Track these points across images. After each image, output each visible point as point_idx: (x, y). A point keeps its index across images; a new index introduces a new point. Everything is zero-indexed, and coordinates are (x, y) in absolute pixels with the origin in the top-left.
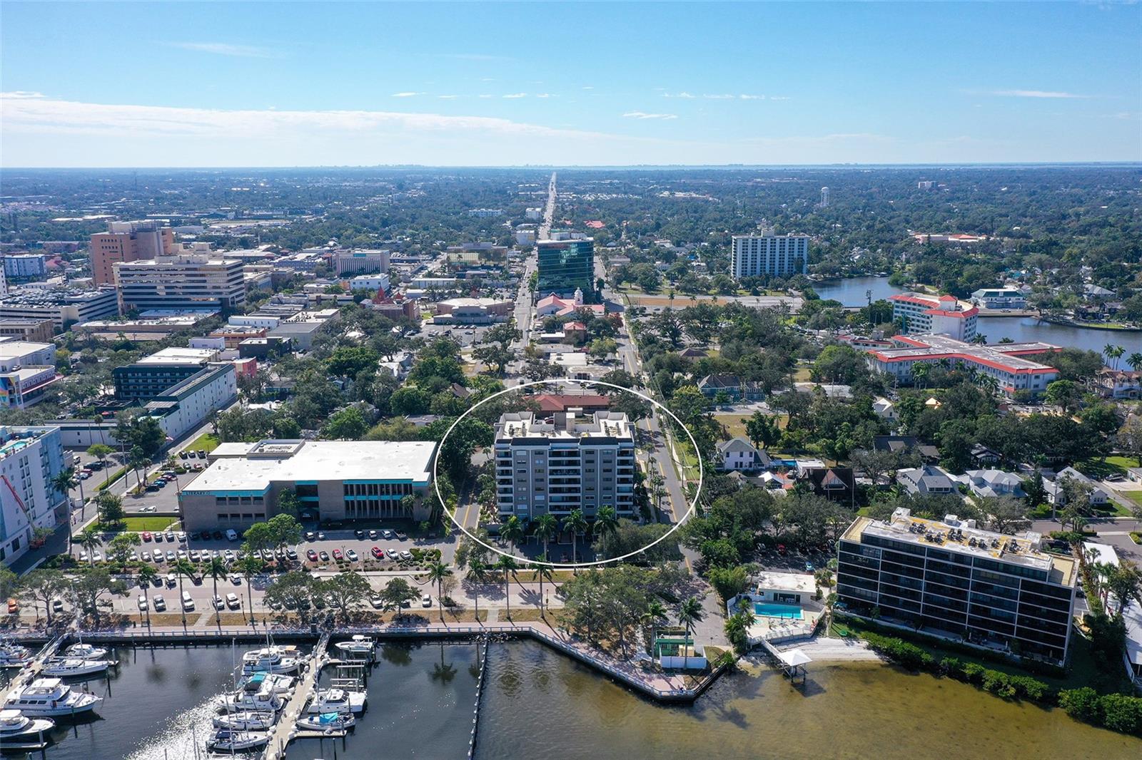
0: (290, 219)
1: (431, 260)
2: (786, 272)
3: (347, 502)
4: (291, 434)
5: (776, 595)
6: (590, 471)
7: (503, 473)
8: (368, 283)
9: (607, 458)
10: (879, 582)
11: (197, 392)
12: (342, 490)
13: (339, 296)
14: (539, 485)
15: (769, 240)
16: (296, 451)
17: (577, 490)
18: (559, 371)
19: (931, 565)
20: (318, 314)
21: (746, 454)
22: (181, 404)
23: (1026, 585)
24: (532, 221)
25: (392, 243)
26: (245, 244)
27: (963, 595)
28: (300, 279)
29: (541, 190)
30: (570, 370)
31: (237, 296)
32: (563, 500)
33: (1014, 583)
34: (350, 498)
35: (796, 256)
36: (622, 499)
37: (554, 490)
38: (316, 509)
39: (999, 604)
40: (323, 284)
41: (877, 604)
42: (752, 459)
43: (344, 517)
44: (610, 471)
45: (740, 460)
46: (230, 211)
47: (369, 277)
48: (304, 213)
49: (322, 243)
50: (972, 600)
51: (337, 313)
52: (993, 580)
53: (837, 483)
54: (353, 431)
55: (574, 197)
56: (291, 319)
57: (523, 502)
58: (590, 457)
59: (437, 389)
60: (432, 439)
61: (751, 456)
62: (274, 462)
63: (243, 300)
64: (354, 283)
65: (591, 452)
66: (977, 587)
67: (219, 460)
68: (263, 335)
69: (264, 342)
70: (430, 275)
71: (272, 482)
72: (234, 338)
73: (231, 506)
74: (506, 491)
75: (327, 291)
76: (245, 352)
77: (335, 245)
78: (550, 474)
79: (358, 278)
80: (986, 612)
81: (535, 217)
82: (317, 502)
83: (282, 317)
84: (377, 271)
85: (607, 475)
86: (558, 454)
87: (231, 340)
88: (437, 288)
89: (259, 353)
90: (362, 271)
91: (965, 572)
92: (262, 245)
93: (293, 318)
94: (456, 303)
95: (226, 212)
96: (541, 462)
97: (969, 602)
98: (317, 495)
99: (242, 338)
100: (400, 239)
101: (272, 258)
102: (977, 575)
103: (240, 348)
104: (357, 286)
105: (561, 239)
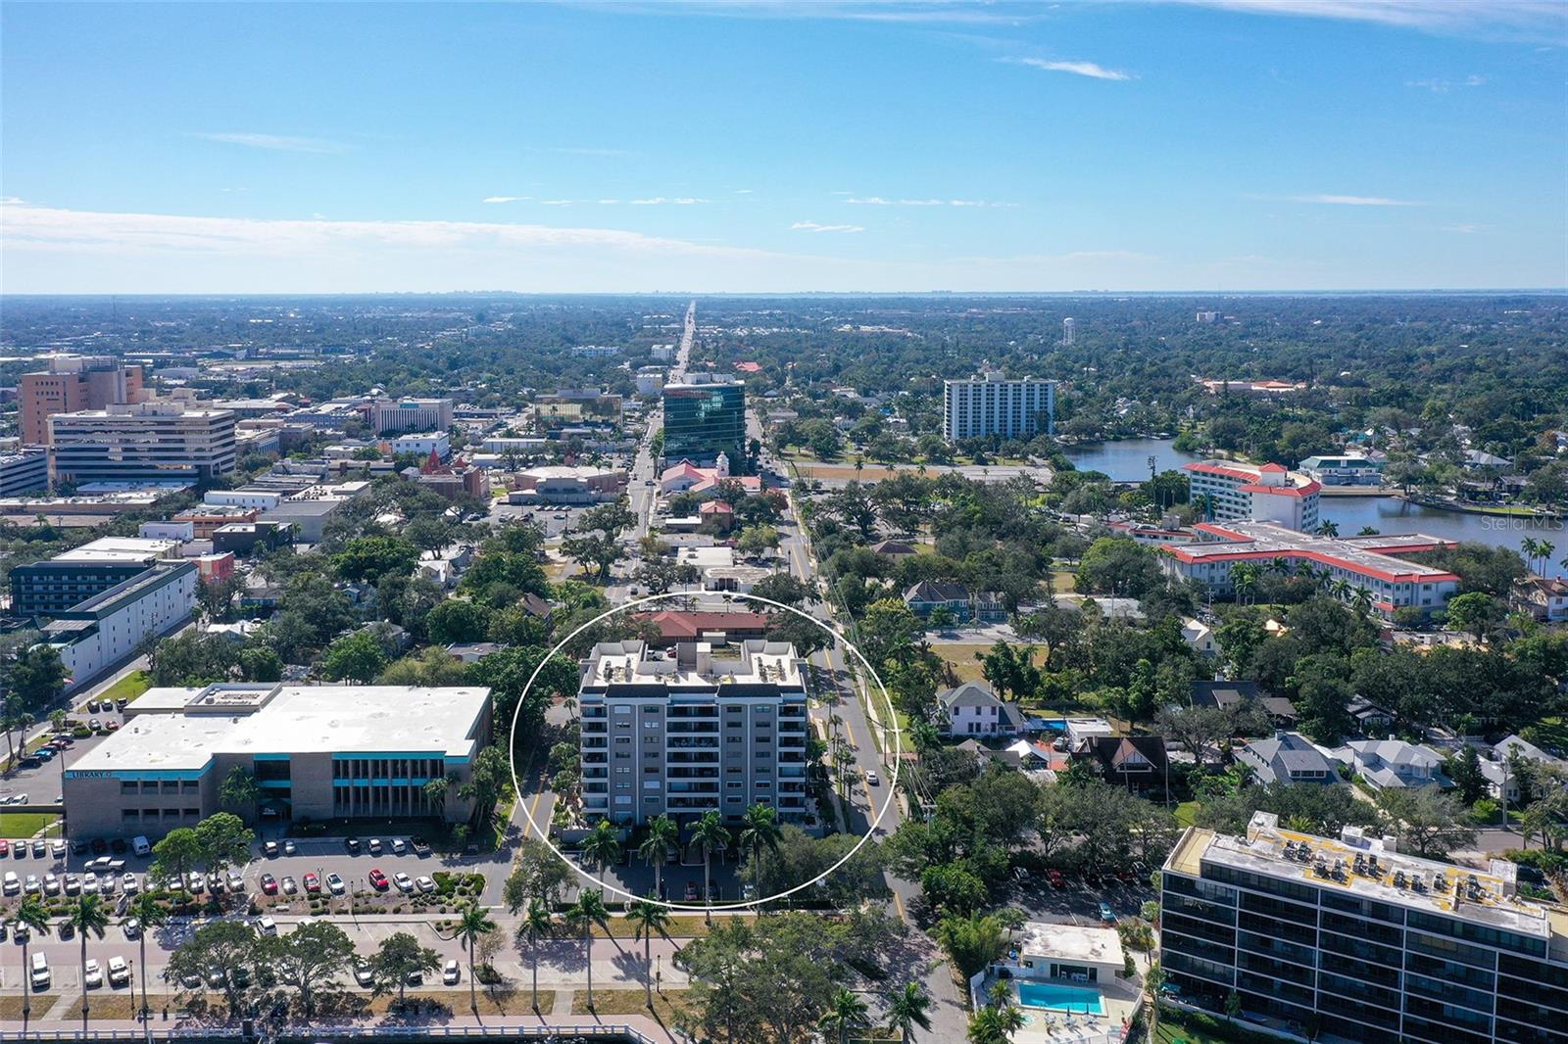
0: (322, 360)
1: (514, 414)
2: (1023, 431)
3: (337, 789)
4: (266, 673)
5: (1053, 967)
6: (734, 740)
7: (592, 743)
8: (418, 445)
9: (764, 719)
10: (1236, 948)
11: (132, 606)
12: (329, 768)
13: (373, 464)
14: (651, 763)
15: (997, 386)
16: (265, 703)
17: (713, 772)
18: (691, 575)
19: (1330, 921)
20: (339, 488)
21: (986, 710)
22: (102, 624)
23: (1507, 963)
24: (660, 362)
25: (460, 391)
26: (253, 392)
27: (1392, 979)
28: (322, 439)
29: (674, 322)
30: (708, 573)
31: (223, 463)
32: (690, 788)
33: (1485, 958)
34: (341, 783)
35: (1037, 408)
36: (787, 787)
37: (675, 773)
38: (285, 800)
39: (1459, 996)
40: (354, 446)
41: (1235, 988)
42: (996, 719)
43: (330, 815)
44: (767, 740)
45: (976, 719)
46: (240, 348)
47: (420, 436)
48: (343, 352)
49: (361, 390)
50: (1409, 988)
51: (366, 486)
52: (1446, 952)
53: (1138, 760)
54: (363, 670)
55: (719, 332)
56: (296, 496)
57: (623, 792)
58: (734, 717)
59: (501, 603)
60: (485, 684)
61: (993, 713)
62: (226, 721)
63: (231, 469)
64: (398, 445)
65: (737, 709)
66: (1417, 963)
67: (139, 716)
68: (251, 519)
69: (251, 529)
70: (509, 434)
71: (215, 756)
72: (209, 523)
73: (144, 796)
74: (596, 773)
75: (357, 456)
76: (221, 543)
77: (379, 394)
78: (670, 746)
79: (405, 437)
80: (1435, 1010)
81: (664, 357)
82: (289, 790)
83: (285, 494)
84: (433, 428)
85: (763, 747)
86: (683, 712)
87: (204, 526)
88: (517, 452)
89: (240, 546)
90: (412, 429)
91: (1394, 936)
92: (276, 393)
93: (300, 495)
94: (542, 474)
95: (235, 349)
96: (655, 725)
97: (1402, 992)
98: (287, 777)
99: (221, 524)
100: (472, 386)
101: (286, 411)
102: (1415, 942)
103: (216, 538)
104: (402, 450)
105: (698, 382)
